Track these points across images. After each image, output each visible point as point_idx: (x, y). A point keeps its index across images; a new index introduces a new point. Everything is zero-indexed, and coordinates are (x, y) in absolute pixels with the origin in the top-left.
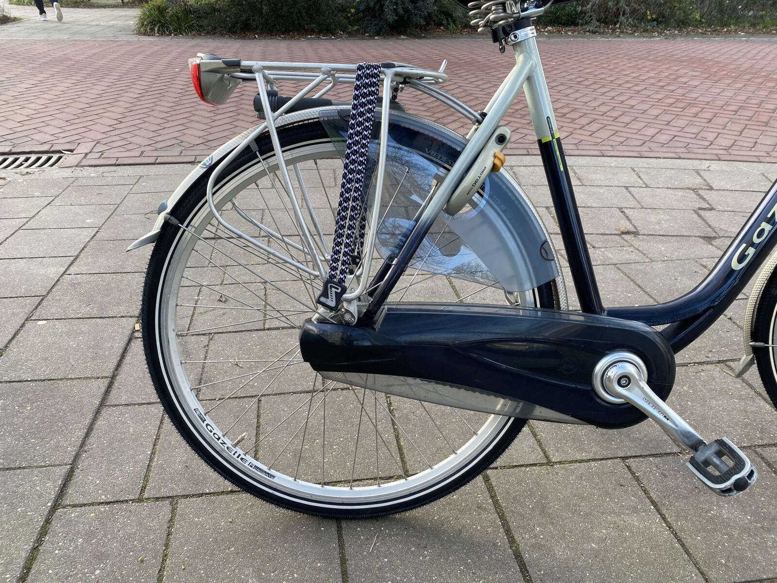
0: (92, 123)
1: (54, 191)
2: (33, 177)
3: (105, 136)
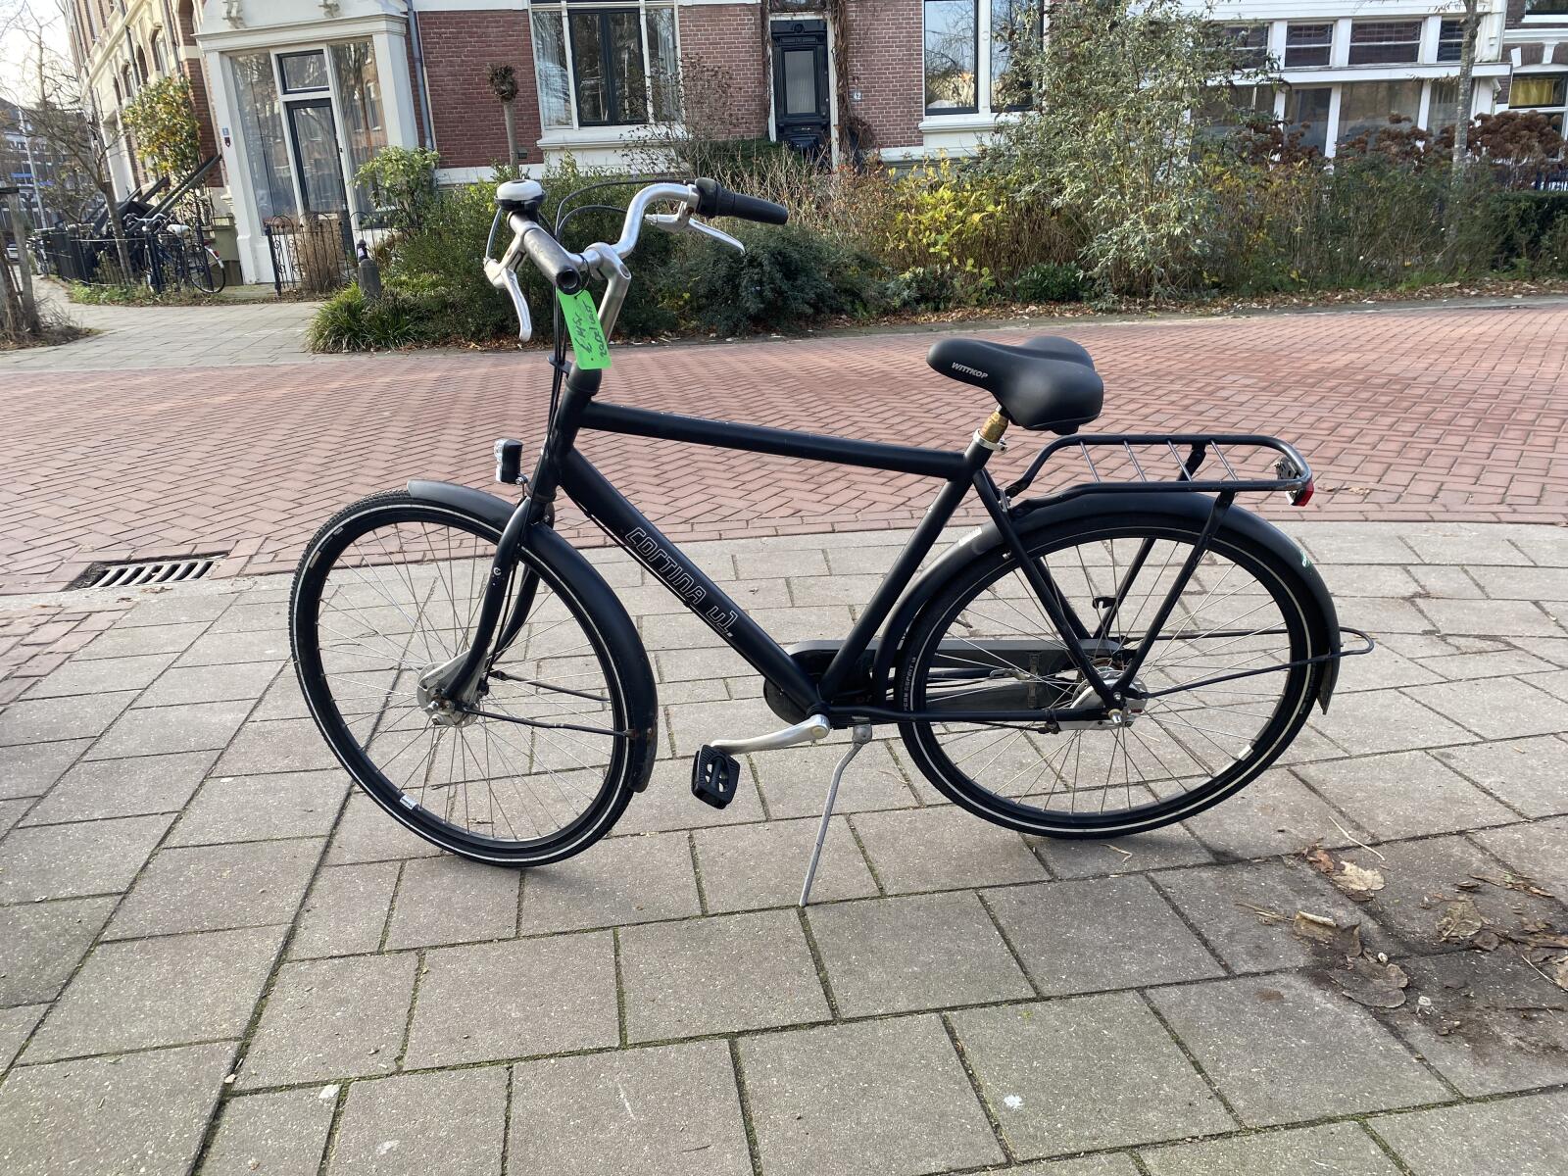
0: (254, 508)
1: (211, 614)
2: (172, 595)
3: (277, 527)
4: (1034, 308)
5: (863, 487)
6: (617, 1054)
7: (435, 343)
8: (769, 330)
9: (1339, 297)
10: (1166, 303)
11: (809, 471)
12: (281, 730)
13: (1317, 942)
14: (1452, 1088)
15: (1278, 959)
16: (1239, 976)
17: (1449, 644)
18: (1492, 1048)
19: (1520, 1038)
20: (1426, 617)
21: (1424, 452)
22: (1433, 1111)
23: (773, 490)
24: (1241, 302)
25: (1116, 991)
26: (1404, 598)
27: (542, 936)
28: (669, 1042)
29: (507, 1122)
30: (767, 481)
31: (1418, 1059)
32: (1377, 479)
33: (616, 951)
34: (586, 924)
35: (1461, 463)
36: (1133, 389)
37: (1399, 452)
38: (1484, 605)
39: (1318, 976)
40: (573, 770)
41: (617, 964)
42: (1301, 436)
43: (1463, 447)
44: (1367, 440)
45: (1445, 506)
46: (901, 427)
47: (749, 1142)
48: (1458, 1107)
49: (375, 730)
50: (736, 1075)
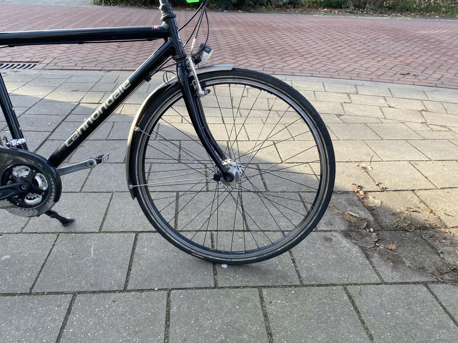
0: (54, 49)
2: (19, 73)
3: (59, 55)
4: (326, 9)
5: (250, 59)
6: (96, 235)
7: (131, 5)
8: (239, 9)
9: (428, 14)
10: (370, 12)
11: (234, 53)
12: (32, 118)
13: (350, 222)
14: (381, 279)
15: (335, 226)
16: (319, 231)
17: (429, 127)
18: (401, 266)
19: (411, 264)
20: (424, 118)
21: (440, 64)
22: (371, 286)
23: (221, 58)
24: (395, 13)
25: (274, 231)
26: (419, 111)
27: (88, 192)
28: (115, 232)
29: (49, 254)
30: (219, 55)
31: (372, 267)
32: (421, 72)
33: (111, 200)
34: (104, 190)
35: (451, 69)
36: (349, 37)
37: (432, 64)
38: (445, 115)
39: (346, 234)
40: (121, 140)
41: (109, 204)
42: (400, 56)
43: (454, 64)
44: (422, 59)
45: (442, 82)
46: (269, 42)
47: (128, 269)
48: (381, 285)
49: (63, 121)
50: (134, 246)
